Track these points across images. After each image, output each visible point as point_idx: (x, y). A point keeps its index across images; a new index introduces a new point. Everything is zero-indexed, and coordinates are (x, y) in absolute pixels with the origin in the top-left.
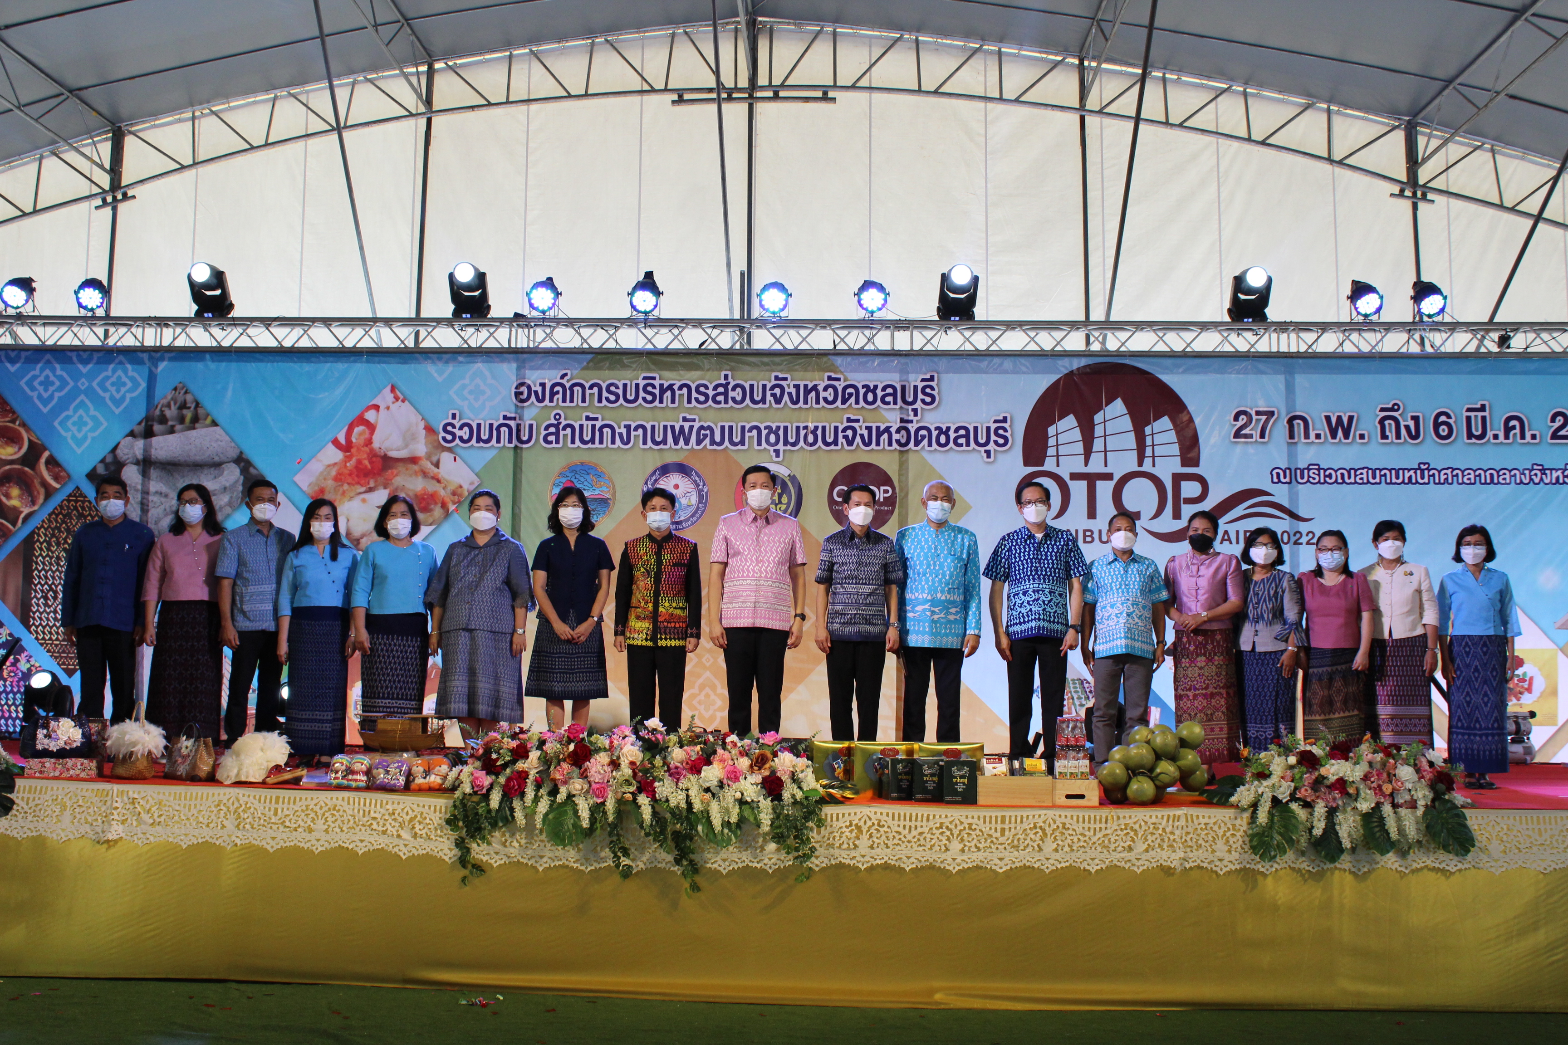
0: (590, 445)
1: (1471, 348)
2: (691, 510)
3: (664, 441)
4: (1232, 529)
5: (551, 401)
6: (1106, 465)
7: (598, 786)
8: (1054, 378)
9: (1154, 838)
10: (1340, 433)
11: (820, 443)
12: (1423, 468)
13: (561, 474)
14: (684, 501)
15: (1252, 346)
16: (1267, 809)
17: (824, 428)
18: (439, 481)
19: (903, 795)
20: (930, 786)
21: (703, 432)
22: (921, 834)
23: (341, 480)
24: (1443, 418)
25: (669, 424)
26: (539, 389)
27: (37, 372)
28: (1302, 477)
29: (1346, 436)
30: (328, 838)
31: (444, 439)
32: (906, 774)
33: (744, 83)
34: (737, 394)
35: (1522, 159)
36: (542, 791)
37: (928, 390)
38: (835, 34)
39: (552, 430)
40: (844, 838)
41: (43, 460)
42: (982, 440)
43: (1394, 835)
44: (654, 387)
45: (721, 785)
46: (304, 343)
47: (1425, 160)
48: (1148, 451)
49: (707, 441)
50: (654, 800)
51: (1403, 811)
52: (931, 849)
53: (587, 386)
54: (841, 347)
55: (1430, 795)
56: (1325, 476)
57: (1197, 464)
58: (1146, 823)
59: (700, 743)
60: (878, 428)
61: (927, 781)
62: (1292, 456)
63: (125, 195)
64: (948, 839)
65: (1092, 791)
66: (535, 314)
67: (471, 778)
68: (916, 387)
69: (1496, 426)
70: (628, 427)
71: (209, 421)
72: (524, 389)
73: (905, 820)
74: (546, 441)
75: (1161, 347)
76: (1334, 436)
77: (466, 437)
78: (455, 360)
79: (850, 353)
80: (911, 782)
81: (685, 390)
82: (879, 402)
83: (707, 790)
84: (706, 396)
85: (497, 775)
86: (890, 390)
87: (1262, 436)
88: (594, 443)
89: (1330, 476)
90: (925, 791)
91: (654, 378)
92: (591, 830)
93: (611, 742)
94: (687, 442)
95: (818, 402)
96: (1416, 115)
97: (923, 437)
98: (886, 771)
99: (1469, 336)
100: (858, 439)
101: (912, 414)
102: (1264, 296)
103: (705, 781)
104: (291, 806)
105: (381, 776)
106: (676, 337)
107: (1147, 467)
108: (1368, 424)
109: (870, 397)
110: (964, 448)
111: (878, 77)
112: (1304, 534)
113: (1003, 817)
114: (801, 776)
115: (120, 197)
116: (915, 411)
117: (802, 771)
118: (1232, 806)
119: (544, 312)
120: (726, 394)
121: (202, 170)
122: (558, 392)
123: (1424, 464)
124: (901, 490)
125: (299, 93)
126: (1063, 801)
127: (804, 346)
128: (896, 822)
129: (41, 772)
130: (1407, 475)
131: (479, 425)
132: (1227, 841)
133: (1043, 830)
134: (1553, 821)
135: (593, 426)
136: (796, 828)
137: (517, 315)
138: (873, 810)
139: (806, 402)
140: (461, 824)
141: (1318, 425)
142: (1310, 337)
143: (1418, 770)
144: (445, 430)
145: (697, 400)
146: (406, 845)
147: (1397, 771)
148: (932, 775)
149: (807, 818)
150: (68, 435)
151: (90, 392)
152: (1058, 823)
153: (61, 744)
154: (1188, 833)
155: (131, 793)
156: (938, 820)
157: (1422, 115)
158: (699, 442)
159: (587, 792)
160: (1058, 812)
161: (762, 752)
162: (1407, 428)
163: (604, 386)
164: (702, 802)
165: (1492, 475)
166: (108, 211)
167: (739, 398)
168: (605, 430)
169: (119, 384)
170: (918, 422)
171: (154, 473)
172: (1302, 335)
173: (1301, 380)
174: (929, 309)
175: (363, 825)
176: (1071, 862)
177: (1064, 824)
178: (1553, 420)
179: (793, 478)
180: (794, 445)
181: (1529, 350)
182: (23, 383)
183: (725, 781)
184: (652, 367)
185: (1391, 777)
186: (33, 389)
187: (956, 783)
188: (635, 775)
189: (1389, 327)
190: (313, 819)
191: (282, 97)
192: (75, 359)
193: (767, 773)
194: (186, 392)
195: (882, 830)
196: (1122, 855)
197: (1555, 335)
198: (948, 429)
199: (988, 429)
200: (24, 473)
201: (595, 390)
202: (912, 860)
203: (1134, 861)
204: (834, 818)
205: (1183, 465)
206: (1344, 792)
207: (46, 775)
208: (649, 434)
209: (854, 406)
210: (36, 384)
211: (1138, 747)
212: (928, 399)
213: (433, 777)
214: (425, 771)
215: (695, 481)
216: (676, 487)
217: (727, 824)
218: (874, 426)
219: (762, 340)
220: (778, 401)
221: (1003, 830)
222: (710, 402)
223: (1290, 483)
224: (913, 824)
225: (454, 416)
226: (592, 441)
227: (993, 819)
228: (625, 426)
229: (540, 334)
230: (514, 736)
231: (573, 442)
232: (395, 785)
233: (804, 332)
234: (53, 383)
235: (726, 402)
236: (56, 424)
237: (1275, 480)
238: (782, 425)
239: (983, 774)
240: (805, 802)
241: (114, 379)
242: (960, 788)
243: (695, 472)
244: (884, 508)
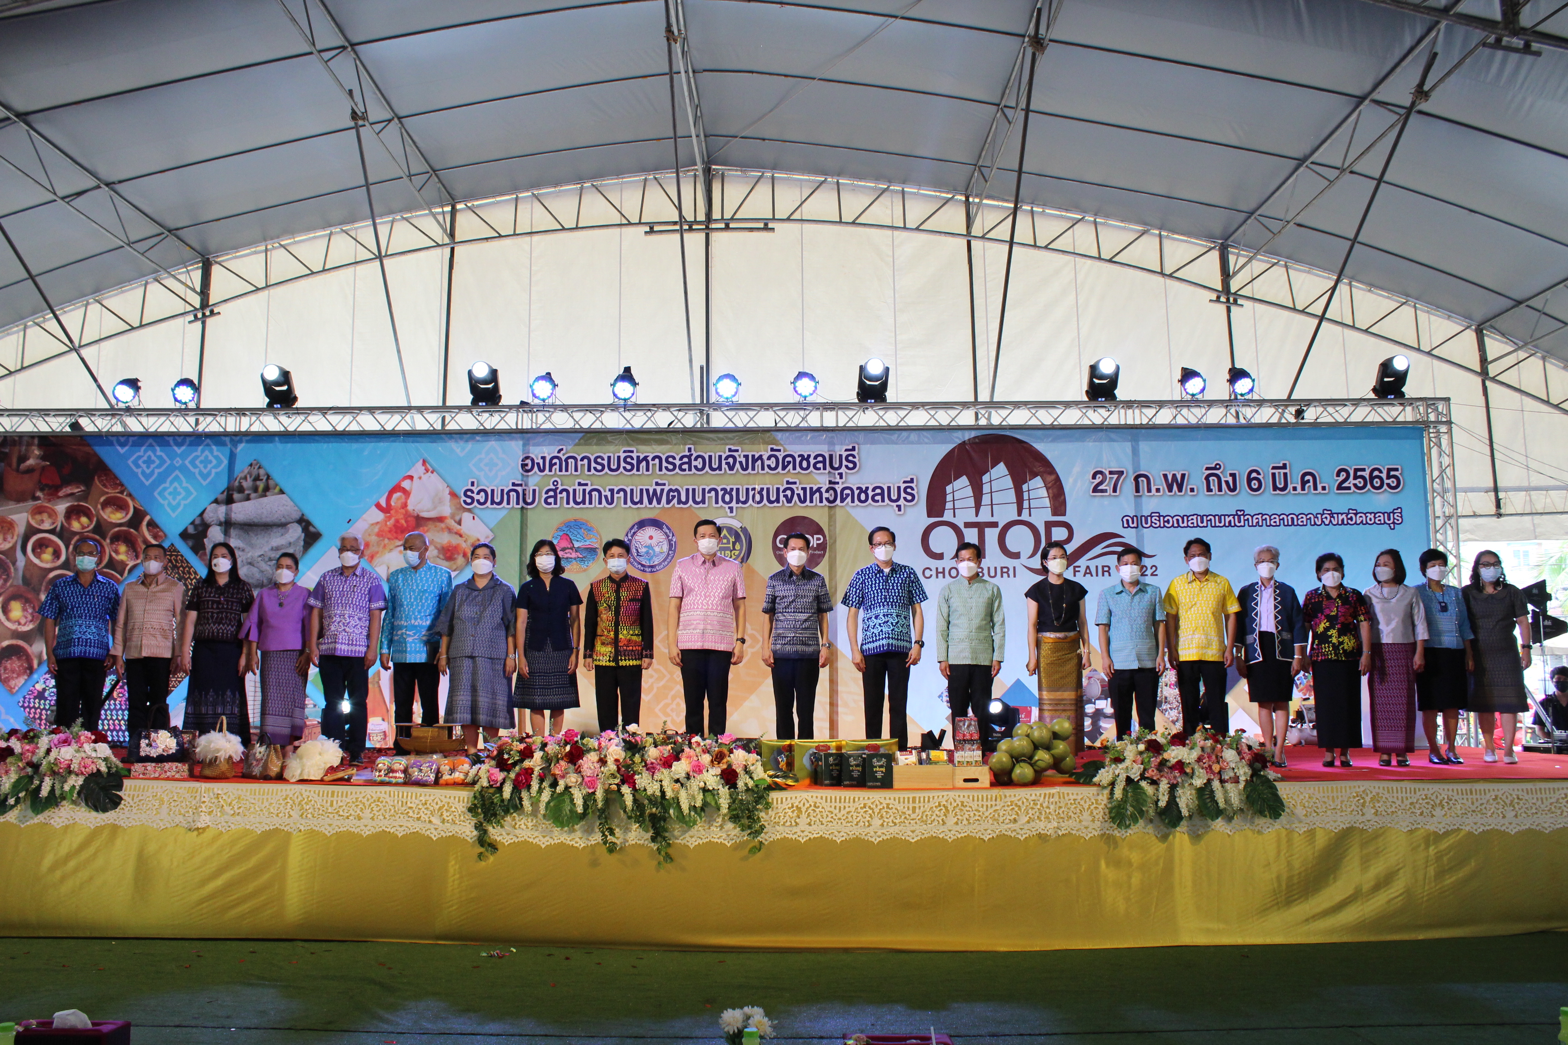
0: (581, 506)
1: (1275, 420)
2: (664, 556)
3: (641, 502)
4: (1092, 564)
5: (550, 470)
6: (992, 516)
7: (589, 779)
8: (950, 447)
9: (1033, 812)
10: (1175, 488)
11: (765, 501)
12: (1239, 514)
13: (559, 529)
14: (657, 549)
15: (1106, 420)
16: (1122, 787)
17: (768, 489)
18: (461, 536)
19: (834, 782)
20: (855, 774)
21: (671, 494)
22: (848, 813)
23: (382, 536)
24: (1254, 475)
25: (644, 488)
26: (541, 462)
27: (141, 453)
28: (1146, 523)
29: (1180, 490)
30: (374, 823)
31: (465, 502)
32: (836, 765)
33: (701, 217)
34: (699, 463)
35: (1308, 272)
36: (545, 784)
37: (851, 458)
38: (773, 178)
39: (551, 493)
40: (787, 818)
41: (145, 523)
42: (894, 497)
43: (1222, 804)
44: (632, 458)
45: (688, 777)
46: (354, 427)
47: (1235, 273)
48: (1026, 504)
49: (675, 500)
50: (635, 789)
51: (1228, 786)
52: (857, 825)
53: (579, 458)
54: (781, 424)
55: (1250, 772)
56: (1164, 522)
57: (1064, 514)
58: (1027, 800)
59: (671, 743)
60: (811, 488)
61: (853, 771)
62: (1138, 506)
63: (212, 312)
64: (871, 816)
65: (984, 775)
66: (537, 401)
67: (488, 774)
68: (841, 456)
69: (1294, 480)
70: (612, 491)
71: (277, 490)
72: (529, 462)
73: (836, 802)
74: (546, 502)
75: (1034, 422)
76: (1170, 490)
77: (482, 500)
78: (473, 439)
79: (788, 429)
80: (840, 771)
81: (657, 461)
82: (812, 468)
83: (677, 781)
84: (674, 465)
85: (508, 771)
86: (820, 459)
87: (1115, 491)
88: (584, 504)
89: (1168, 521)
90: (851, 778)
91: (632, 452)
92: (584, 815)
93: (600, 744)
94: (659, 502)
95: (763, 469)
96: (1226, 240)
97: (847, 495)
98: (820, 763)
99: (1273, 410)
100: (796, 497)
101: (838, 477)
102: (1113, 381)
103: (675, 774)
104: (344, 798)
105: (416, 774)
106: (649, 418)
107: (1025, 516)
108: (1197, 480)
109: (805, 464)
110: (880, 503)
111: (808, 211)
112: (1149, 568)
113: (914, 798)
114: (752, 768)
115: (208, 313)
116: (841, 475)
117: (753, 765)
118: (1095, 785)
119: (544, 400)
120: (689, 463)
121: (273, 291)
122: (555, 464)
123: (1240, 511)
124: (830, 538)
125: (349, 230)
126: (962, 784)
127: (751, 425)
128: (829, 804)
129: (144, 774)
130: (1227, 519)
131: (493, 491)
132: (1092, 813)
133: (946, 808)
134: (1343, 790)
135: (584, 490)
136: (748, 810)
137: (523, 403)
138: (810, 794)
139: (753, 469)
140: (480, 810)
141: (1158, 481)
142: (1150, 412)
143: (1239, 753)
144: (465, 495)
145: (667, 468)
146: (436, 829)
147: (1223, 754)
148: (857, 765)
149: (757, 802)
150: (165, 503)
151: (183, 469)
152: (958, 802)
153: (160, 751)
154: (1060, 807)
155: (215, 790)
156: (862, 802)
157: (1232, 239)
158: (668, 502)
159: (581, 784)
160: (957, 793)
161: (720, 749)
162: (1227, 482)
163: (592, 458)
164: (673, 790)
165: (1292, 519)
166: (199, 324)
167: (700, 466)
168: (594, 493)
169: (206, 462)
170: (843, 483)
171: (233, 532)
172: (1144, 410)
173: (1145, 447)
174: (851, 394)
175: (402, 813)
176: (968, 832)
177: (962, 802)
178: (1338, 475)
179: (744, 530)
180: (745, 502)
181: (1318, 421)
182: (130, 462)
183: (691, 773)
184: (631, 442)
185: (1219, 759)
186: (138, 466)
187: (876, 772)
188: (619, 770)
189: (1211, 403)
190: (362, 810)
191: (336, 233)
192: (172, 442)
193: (725, 766)
194: (259, 468)
195: (817, 810)
196: (1009, 826)
197: (1338, 408)
198: (867, 488)
199: (899, 488)
200: (130, 533)
201: (586, 461)
202: (841, 834)
203: (1019, 831)
204: (779, 802)
205: (1055, 513)
206: (1183, 772)
207: (148, 776)
208: (629, 497)
209: (792, 471)
210: (140, 462)
211: (1020, 740)
212: (851, 465)
213: (457, 773)
214: (451, 769)
215: (666, 533)
216: (651, 538)
217: (693, 808)
218: (808, 487)
219: (718, 420)
220: (731, 468)
221: (914, 808)
222: (677, 470)
223: (1137, 527)
224: (842, 805)
225: (473, 484)
226: (584, 502)
227: (906, 800)
228: (610, 490)
229: (541, 417)
230: (521, 740)
231: (568, 503)
232: (426, 781)
233: (751, 413)
234: (154, 462)
235: (690, 470)
236: (156, 494)
237: (1126, 525)
238: (735, 487)
239: (897, 764)
240: (756, 790)
241: (202, 458)
242: (879, 775)
243: (667, 526)
244: (817, 552)
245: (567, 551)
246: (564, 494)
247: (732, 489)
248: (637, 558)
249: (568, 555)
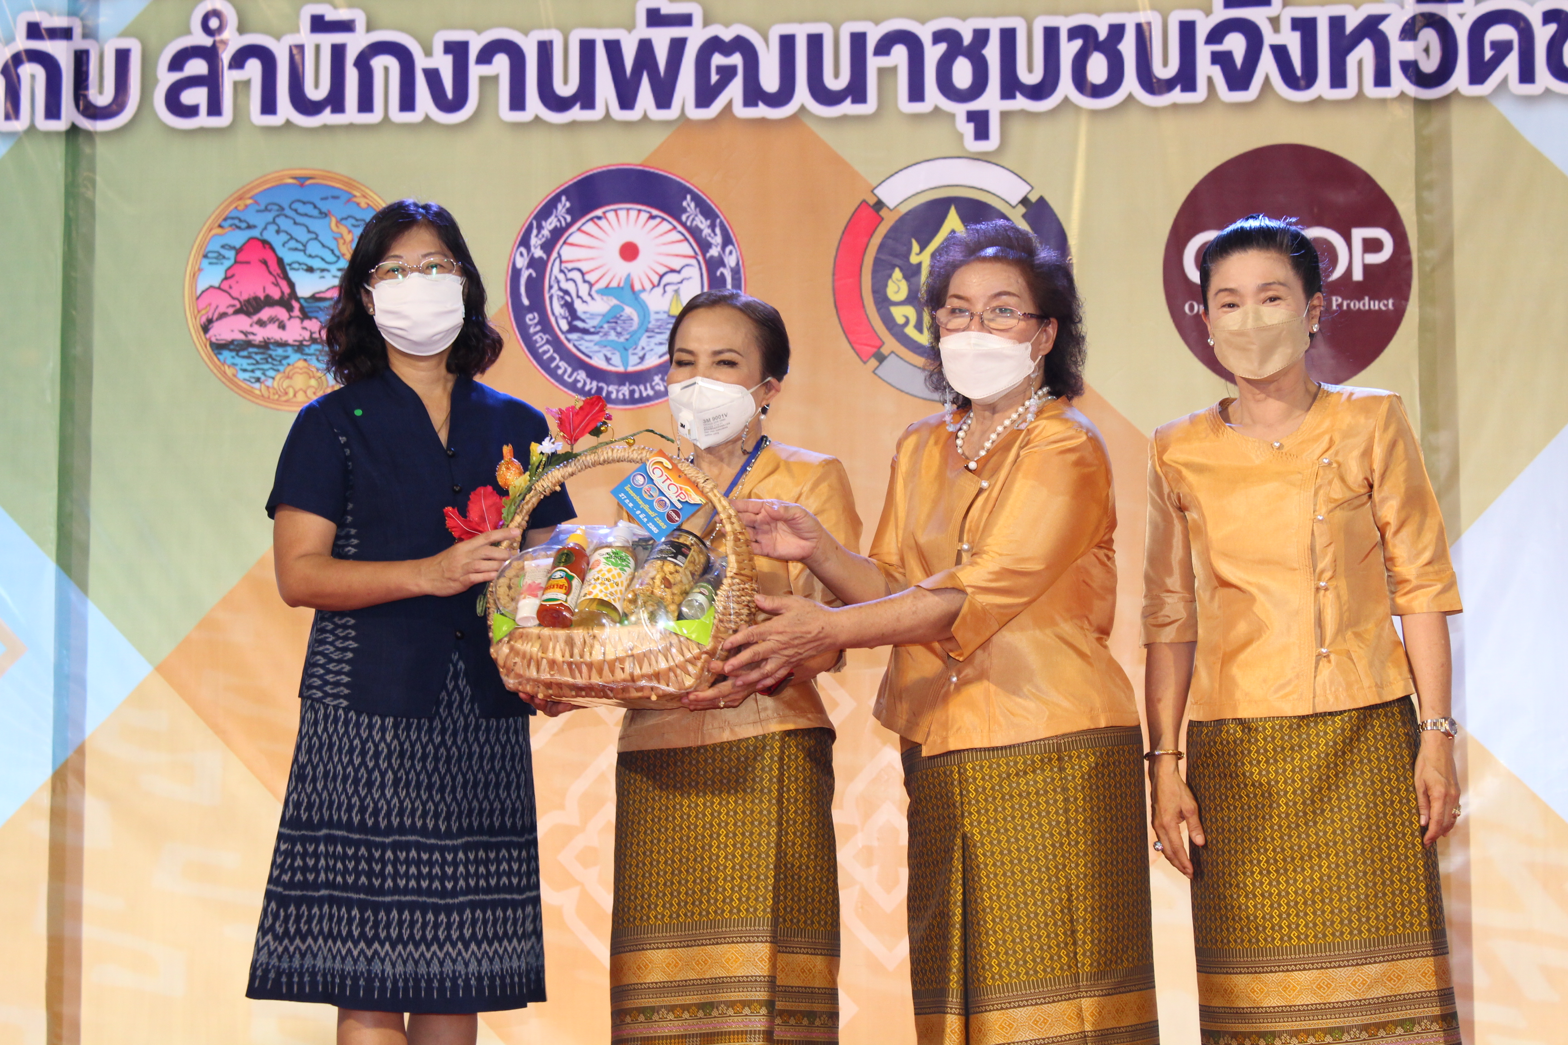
0: (327, 117)
3: (585, 95)
11: (1130, 82)
13: (232, 221)
17: (1143, 30)
21: (718, 60)
25: (599, 36)
39: (197, 67)
49: (735, 89)
60: (1337, 23)
70: (458, 49)
74: (174, 104)
88: (340, 108)
94: (663, 99)
97: (1502, 49)
100: (1267, 64)
124: (1426, 241)
135: (338, 52)
158: (705, 95)
168: (379, 63)
179: (1039, 211)
180: (1038, 92)
208: (530, 73)
215: (695, 232)
216: (629, 252)
218: (1322, 17)
228: (448, 47)
231: (269, 106)
238: (995, 26)
243: (697, 199)
244: (1366, 304)
245: (266, 314)
246: (254, 68)
247: (982, 36)
248: (573, 342)
249: (272, 332)
